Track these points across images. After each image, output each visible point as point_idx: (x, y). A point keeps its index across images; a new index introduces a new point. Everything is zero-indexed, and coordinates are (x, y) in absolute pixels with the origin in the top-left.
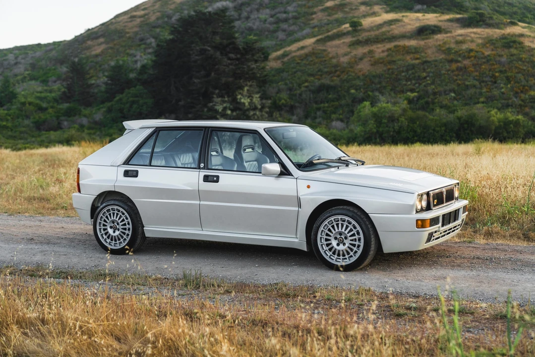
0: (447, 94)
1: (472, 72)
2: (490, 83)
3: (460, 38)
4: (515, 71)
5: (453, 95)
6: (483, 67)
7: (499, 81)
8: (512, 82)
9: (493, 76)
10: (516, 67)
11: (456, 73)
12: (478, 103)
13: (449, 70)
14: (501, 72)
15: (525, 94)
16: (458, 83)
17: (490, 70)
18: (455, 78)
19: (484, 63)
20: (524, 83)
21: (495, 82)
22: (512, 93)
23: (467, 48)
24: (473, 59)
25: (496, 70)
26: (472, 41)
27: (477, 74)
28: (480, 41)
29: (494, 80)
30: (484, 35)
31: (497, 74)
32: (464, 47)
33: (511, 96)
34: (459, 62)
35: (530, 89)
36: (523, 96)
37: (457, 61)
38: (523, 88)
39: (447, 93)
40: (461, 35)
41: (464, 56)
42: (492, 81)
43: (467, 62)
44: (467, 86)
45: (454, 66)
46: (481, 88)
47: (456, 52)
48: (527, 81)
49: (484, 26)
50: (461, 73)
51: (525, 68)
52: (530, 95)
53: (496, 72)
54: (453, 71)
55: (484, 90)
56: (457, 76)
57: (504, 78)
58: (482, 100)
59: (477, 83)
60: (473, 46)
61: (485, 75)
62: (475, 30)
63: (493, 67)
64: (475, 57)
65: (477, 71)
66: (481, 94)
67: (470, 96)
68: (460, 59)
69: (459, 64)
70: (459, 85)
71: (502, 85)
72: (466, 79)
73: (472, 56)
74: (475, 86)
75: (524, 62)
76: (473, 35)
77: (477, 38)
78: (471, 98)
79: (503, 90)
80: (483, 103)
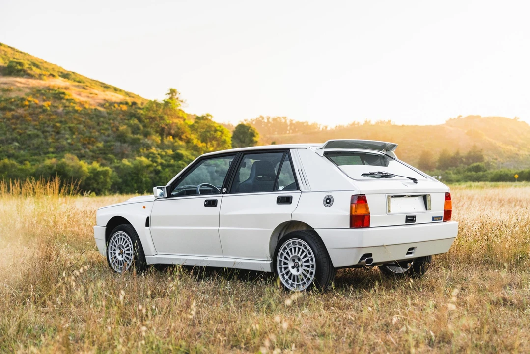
0: (10, 143)
1: (30, 120)
2: (53, 133)
3: (6, 86)
4: (75, 122)
5: (17, 144)
6: (41, 116)
7: (63, 132)
8: (76, 133)
9: (54, 126)
10: (75, 119)
11: (14, 121)
12: (48, 153)
13: (4, 118)
14: (61, 122)
15: (93, 145)
16: (18, 132)
17: (49, 120)
18: (13, 126)
19: (41, 112)
20: (88, 134)
21: (58, 133)
22: (79, 144)
23: (17, 97)
24: (27, 107)
25: (56, 120)
26: (19, 90)
27: (37, 123)
28: (28, 91)
29: (56, 131)
30: (29, 84)
31: (58, 125)
32: (13, 95)
33: (80, 147)
34: (13, 110)
35: (97, 141)
36: (90, 146)
37: (11, 110)
38: (90, 140)
39: (10, 141)
40: (6, 83)
41: (17, 105)
42: (54, 131)
43: (20, 111)
44: (29, 135)
45: (9, 114)
46: (46, 137)
47: (6, 100)
48: (91, 133)
49: (25, 76)
50: (18, 122)
51: (83, 120)
52: (97, 147)
53: (57, 122)
54: (9, 120)
55: (50, 140)
56: (16, 124)
57: (67, 128)
58: (51, 150)
59: (40, 133)
60: (22, 95)
61: (46, 125)
62: (18, 79)
63: (51, 117)
64: (29, 106)
65: (35, 121)
66: (48, 144)
67: (36, 145)
68: (13, 107)
69: (13, 112)
70: (20, 134)
71: (67, 136)
72: (26, 129)
73: (26, 105)
74: (37, 136)
75: (79, 113)
76: (18, 85)
77: (23, 87)
78: (38, 148)
79: (69, 141)
80: (53, 153)
